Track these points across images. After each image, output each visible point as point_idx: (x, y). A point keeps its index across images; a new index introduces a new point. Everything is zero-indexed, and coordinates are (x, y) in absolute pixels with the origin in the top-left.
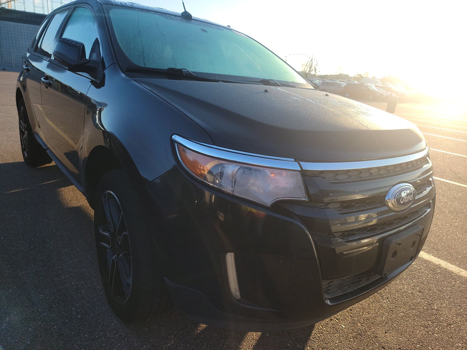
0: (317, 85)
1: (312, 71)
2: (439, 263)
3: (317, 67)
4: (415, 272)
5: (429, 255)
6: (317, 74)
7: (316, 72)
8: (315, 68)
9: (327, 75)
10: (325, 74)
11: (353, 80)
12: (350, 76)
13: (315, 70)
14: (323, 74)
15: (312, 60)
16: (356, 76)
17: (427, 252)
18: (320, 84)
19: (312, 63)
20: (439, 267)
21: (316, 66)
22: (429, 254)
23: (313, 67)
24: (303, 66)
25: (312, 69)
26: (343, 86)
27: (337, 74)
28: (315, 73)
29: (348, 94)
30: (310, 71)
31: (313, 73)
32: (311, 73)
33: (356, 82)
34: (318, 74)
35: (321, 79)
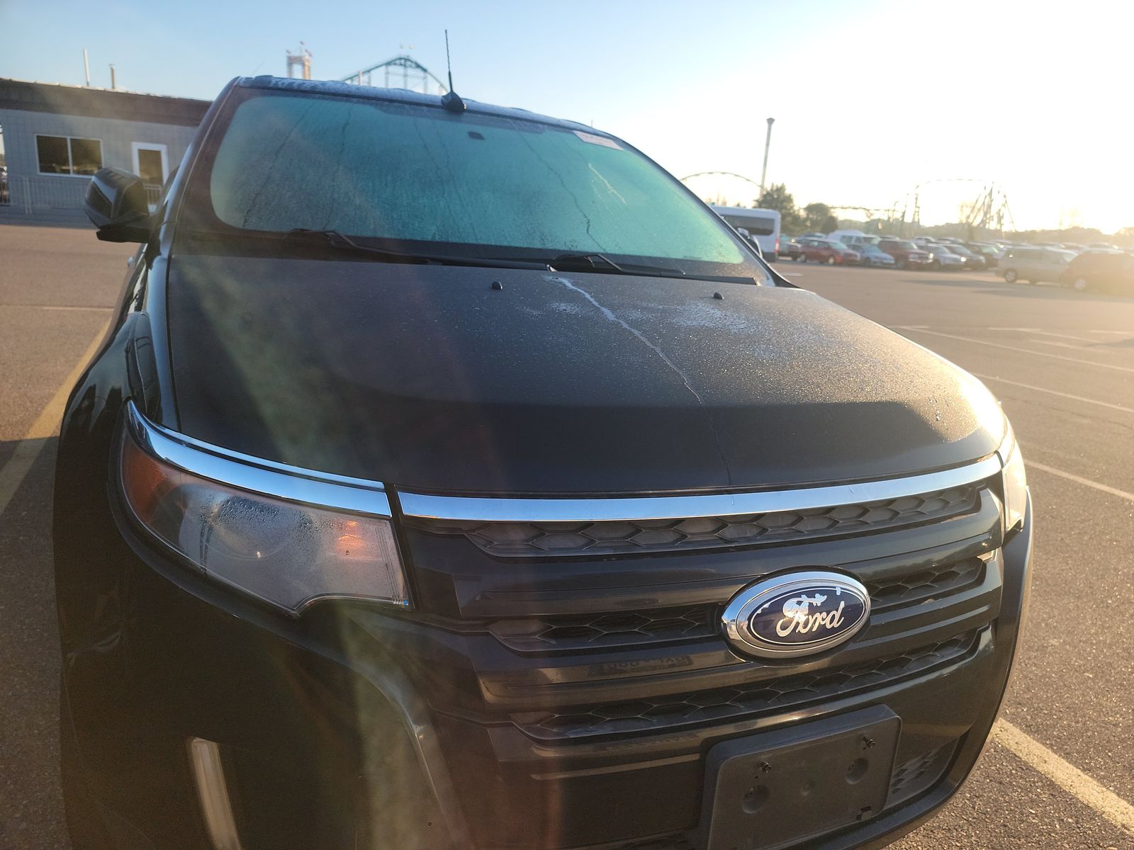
0: (995, 257)
1: (991, 222)
2: (1124, 822)
3: (1004, 211)
4: (1023, 840)
5: (1104, 789)
6: (1004, 229)
7: (1001, 225)
8: (998, 213)
9: (1034, 232)
10: (1029, 229)
11: (1107, 244)
12: (1104, 232)
13: (1000, 218)
14: (1021, 230)
15: (990, 194)
16: (1122, 232)
17: (1101, 780)
18: (1002, 254)
19: (992, 201)
20: (1123, 833)
21: (1003, 208)
22: (1105, 786)
23: (993, 212)
24: (962, 210)
25: (992, 214)
26: (1069, 260)
27: (1063, 228)
28: (998, 228)
29: (1080, 280)
30: (983, 222)
31: (992, 225)
32: (987, 227)
33: (1116, 247)
34: (1007, 227)
35: (1009, 242)
